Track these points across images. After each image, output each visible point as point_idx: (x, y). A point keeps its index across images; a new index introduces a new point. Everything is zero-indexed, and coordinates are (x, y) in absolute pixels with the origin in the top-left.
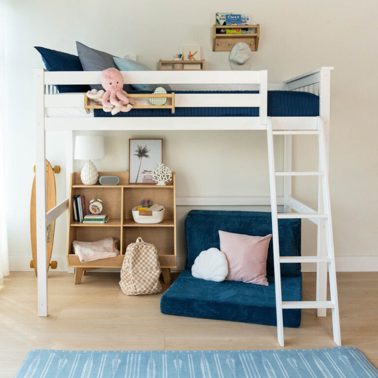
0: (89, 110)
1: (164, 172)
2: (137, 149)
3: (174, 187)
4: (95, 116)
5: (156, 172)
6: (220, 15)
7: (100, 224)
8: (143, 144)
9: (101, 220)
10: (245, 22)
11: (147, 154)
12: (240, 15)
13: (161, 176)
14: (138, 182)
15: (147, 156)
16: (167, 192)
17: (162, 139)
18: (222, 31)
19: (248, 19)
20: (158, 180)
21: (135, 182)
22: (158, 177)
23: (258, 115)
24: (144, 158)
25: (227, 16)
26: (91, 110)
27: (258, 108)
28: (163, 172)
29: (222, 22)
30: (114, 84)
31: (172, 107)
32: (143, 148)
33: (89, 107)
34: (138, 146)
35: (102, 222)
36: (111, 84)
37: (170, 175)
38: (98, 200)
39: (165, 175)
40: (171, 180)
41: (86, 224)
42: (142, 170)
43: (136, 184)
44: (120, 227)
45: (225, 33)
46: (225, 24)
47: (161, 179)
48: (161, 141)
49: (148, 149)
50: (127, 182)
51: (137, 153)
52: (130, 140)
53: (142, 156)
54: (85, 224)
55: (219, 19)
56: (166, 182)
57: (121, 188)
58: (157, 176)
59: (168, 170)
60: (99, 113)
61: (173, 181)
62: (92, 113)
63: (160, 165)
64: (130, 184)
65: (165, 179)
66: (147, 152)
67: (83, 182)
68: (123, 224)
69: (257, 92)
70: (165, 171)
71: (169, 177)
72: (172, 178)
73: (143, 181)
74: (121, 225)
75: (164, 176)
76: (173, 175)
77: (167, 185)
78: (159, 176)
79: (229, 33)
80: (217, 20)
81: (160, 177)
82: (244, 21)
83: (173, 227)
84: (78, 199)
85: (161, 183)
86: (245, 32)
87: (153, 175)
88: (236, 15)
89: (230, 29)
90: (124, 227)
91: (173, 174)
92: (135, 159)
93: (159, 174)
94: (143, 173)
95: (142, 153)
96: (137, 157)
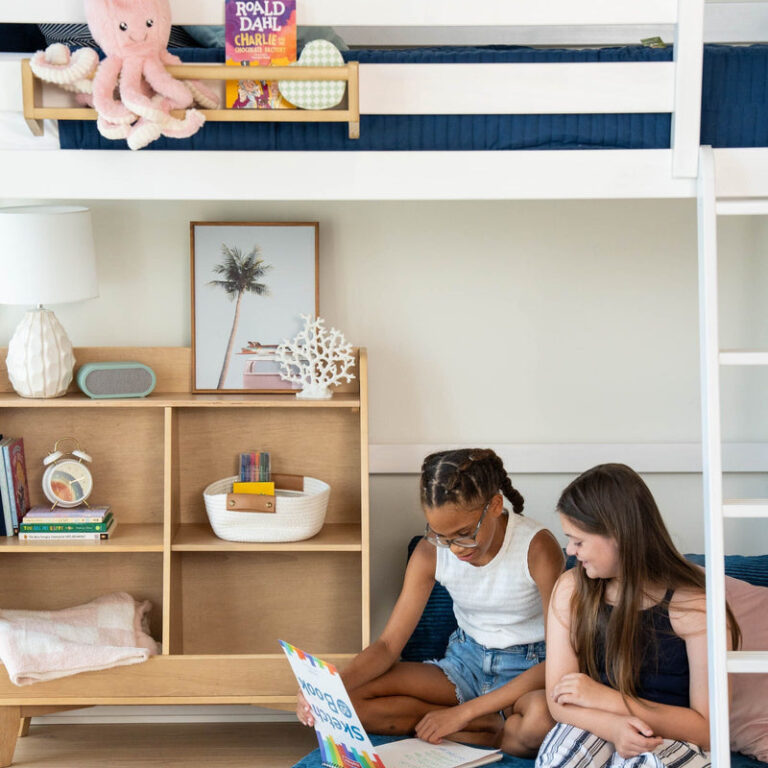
0: (40, 122)
1: (325, 351)
2: (221, 261)
3: (363, 403)
4: (64, 146)
5: (294, 348)
7: (82, 543)
8: (243, 243)
9: (88, 528)
11: (259, 280)
13: (312, 362)
14: (227, 386)
15: (259, 289)
16: (338, 423)
17: (317, 225)
20: (302, 380)
21: (214, 386)
22: (302, 367)
23: (666, 144)
24: (248, 295)
26: (47, 122)
27: (668, 117)
28: (320, 350)
30: (136, 29)
31: (350, 117)
32: (244, 258)
33: (39, 113)
34: (226, 251)
35: (90, 536)
36: (123, 29)
37: (348, 361)
38: (76, 453)
39: (330, 360)
40: (350, 377)
41: (29, 543)
42: (241, 343)
43: (220, 392)
44: (162, 554)
47: (314, 376)
48: (312, 229)
49: (264, 259)
50: (185, 387)
51: (223, 277)
52: (193, 225)
53: (241, 289)
54: (26, 543)
56: (330, 387)
58: (297, 363)
59: (338, 340)
60: (80, 135)
61: (357, 381)
62: (52, 136)
63: (311, 324)
64: (196, 393)
65: (330, 374)
66: (258, 273)
67: (16, 388)
68: (173, 542)
70: (327, 345)
71: (344, 369)
72: (355, 370)
73: (247, 381)
74: (166, 548)
75: (325, 364)
76: (357, 362)
77: (336, 396)
78: (305, 362)
81: (311, 368)
83: (359, 554)
85: (315, 392)
87: (286, 361)
90: (177, 557)
91: (357, 355)
92: (215, 300)
93: (308, 356)
94: (245, 352)
95: (241, 276)
96: (222, 291)
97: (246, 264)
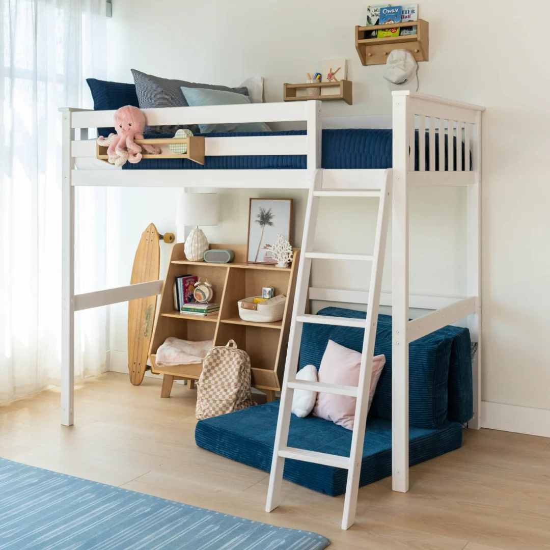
1: (283, 248)
2: (259, 213)
3: (292, 270)
6: (372, 10)
7: (199, 316)
9: (201, 311)
10: (409, 16)
11: (271, 221)
12: (400, 8)
13: (280, 253)
14: (258, 261)
15: (270, 224)
17: (292, 200)
18: (374, 34)
19: (413, 12)
20: (278, 260)
21: (253, 260)
23: (306, 167)
24: (267, 226)
25: (382, 9)
29: (374, 20)
30: (125, 126)
32: (266, 212)
33: (102, 157)
34: (261, 209)
35: (202, 314)
36: (121, 127)
38: (206, 283)
42: (263, 245)
43: (256, 263)
44: (216, 323)
45: (376, 37)
46: (377, 23)
47: (281, 259)
48: (289, 202)
49: (273, 213)
50: (245, 261)
51: (259, 219)
52: (251, 199)
53: (265, 224)
54: (183, 315)
55: (370, 16)
57: (227, 268)
58: (276, 253)
63: (280, 238)
64: (248, 263)
65: (285, 258)
66: (271, 218)
67: (187, 257)
68: (221, 319)
69: (304, 132)
71: (290, 256)
72: (293, 257)
73: (265, 260)
74: (218, 321)
75: (284, 254)
77: (288, 267)
79: (382, 36)
80: (368, 18)
81: (280, 255)
82: (407, 15)
83: (280, 330)
84: (179, 279)
85: (281, 265)
86: (408, 32)
87: (273, 252)
88: (394, 8)
89: (384, 30)
90: (220, 323)
92: (256, 227)
93: (279, 251)
94: (265, 248)
95: (265, 219)
96: (258, 224)
97: (267, 214)
